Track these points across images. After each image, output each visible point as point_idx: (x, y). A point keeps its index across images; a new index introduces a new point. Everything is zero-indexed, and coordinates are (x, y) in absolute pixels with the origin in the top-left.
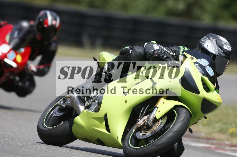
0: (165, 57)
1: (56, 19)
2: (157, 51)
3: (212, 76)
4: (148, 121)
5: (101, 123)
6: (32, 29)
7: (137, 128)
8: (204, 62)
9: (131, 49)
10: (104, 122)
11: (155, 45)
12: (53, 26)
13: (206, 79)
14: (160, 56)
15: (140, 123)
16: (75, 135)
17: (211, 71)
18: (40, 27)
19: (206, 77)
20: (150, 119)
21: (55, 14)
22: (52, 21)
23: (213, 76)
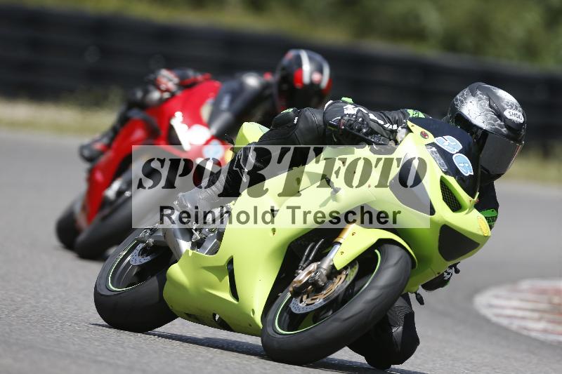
0: (364, 130)
1: (321, 71)
2: (346, 118)
3: (467, 175)
4: (316, 274)
5: (221, 279)
6: (268, 92)
7: (293, 290)
8: (451, 144)
9: (297, 114)
10: (227, 278)
11: (349, 106)
12: (313, 86)
13: (452, 181)
14: (352, 129)
15: (301, 278)
16: (171, 308)
17: (467, 165)
18: (285, 87)
19: (453, 178)
20: (322, 270)
21: (318, 58)
22: (311, 74)
23: (470, 175)
